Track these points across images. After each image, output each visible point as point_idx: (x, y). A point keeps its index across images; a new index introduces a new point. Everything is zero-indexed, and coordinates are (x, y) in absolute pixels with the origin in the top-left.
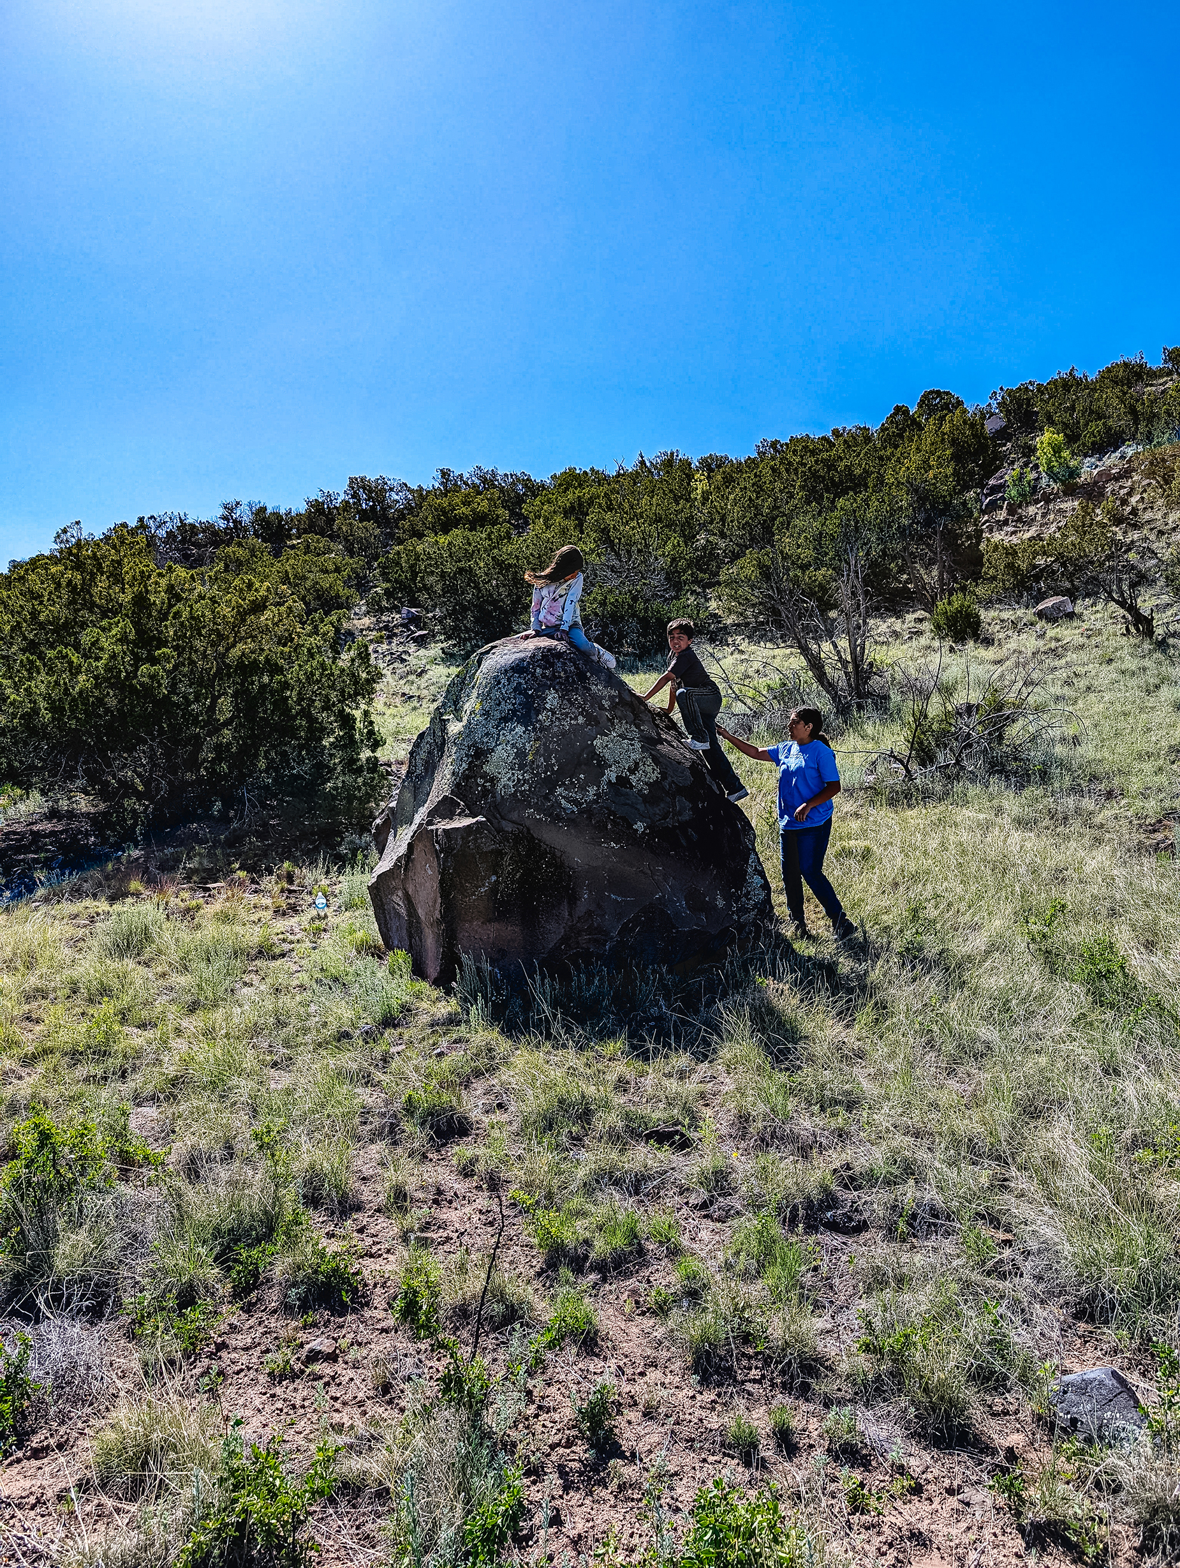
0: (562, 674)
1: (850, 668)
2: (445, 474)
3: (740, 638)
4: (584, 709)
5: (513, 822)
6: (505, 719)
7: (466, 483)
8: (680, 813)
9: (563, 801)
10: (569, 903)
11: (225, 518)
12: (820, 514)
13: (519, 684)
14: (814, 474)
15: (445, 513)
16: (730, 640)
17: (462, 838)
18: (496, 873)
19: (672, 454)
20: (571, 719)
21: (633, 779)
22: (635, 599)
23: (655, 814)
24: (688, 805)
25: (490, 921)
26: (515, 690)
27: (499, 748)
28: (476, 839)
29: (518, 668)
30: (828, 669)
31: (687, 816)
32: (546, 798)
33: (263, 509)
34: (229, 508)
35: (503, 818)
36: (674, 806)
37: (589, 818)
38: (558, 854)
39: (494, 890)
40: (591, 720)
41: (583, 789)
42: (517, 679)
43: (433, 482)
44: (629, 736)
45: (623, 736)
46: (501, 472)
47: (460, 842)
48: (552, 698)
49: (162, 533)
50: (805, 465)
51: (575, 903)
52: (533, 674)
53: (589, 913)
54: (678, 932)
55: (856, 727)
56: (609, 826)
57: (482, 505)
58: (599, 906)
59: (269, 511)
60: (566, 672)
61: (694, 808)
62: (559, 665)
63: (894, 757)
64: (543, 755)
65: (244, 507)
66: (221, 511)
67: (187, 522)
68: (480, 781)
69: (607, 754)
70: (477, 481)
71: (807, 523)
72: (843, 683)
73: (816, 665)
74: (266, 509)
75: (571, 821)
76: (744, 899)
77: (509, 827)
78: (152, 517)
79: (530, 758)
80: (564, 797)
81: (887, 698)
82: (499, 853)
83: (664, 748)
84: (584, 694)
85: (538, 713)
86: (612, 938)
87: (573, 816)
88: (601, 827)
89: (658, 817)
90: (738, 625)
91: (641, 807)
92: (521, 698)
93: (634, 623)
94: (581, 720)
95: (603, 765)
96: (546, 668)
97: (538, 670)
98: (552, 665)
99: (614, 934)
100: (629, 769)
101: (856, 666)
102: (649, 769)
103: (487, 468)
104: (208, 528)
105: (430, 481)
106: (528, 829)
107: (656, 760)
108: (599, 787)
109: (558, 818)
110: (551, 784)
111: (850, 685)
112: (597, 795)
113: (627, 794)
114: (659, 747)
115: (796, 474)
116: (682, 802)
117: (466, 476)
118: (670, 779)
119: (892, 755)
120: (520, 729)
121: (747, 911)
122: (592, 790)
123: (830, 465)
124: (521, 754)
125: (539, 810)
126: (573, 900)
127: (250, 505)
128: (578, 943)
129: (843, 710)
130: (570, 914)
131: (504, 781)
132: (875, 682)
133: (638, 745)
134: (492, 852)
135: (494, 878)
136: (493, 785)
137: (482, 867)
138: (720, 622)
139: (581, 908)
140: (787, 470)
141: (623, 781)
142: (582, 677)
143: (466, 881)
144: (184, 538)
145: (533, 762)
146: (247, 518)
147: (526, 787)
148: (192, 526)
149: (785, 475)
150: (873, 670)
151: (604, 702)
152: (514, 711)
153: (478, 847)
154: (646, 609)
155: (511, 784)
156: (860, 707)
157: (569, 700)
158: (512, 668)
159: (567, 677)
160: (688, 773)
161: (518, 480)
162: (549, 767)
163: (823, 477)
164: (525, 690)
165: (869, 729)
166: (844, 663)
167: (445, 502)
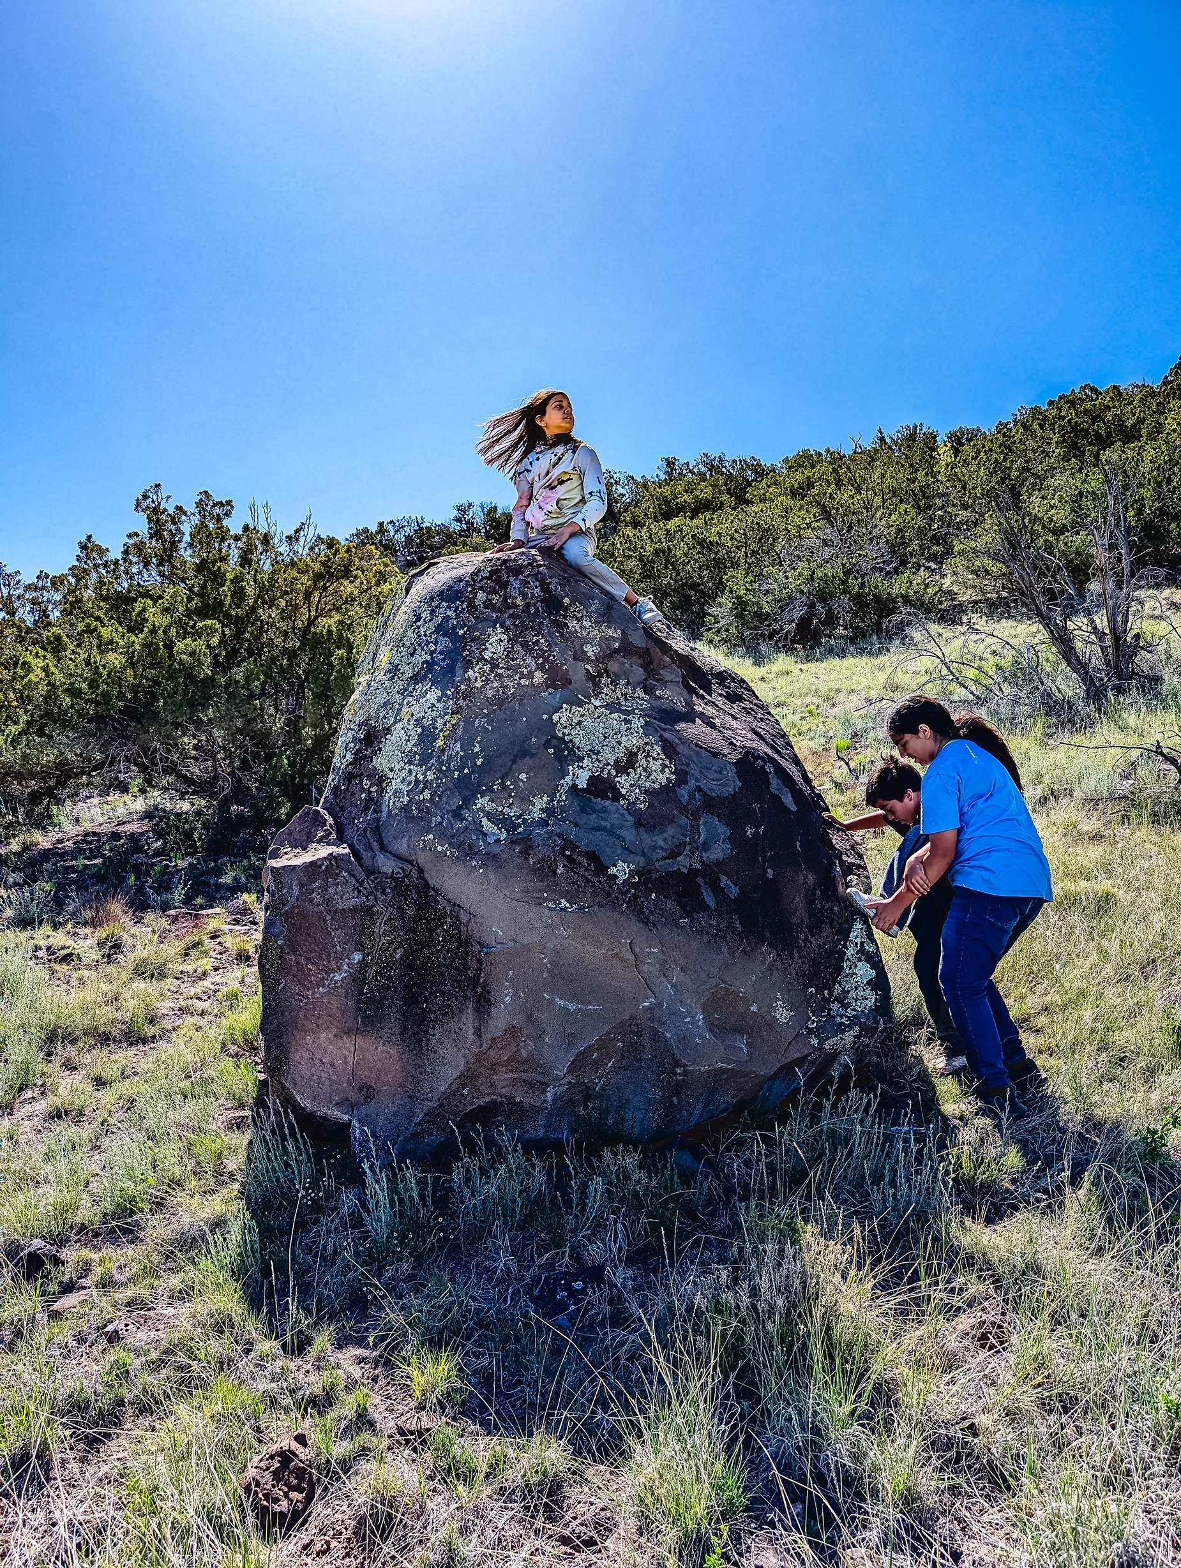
0: (519, 601)
1: (1108, 641)
2: (670, 463)
3: (976, 616)
4: (546, 659)
5: (399, 858)
6: (416, 678)
7: (692, 473)
8: (706, 847)
9: (485, 821)
10: (477, 1011)
11: (459, 520)
12: (1080, 470)
13: (447, 618)
14: (1076, 428)
15: (666, 502)
16: (964, 619)
17: (301, 886)
18: (360, 947)
19: (915, 427)
20: (522, 676)
21: (623, 782)
22: (848, 573)
23: (654, 848)
24: (723, 830)
25: (348, 1033)
26: (438, 628)
27: (399, 726)
28: (325, 888)
29: (449, 594)
30: (1079, 645)
31: (718, 852)
32: (457, 814)
33: (494, 509)
34: (462, 510)
35: (383, 848)
36: (695, 830)
37: (525, 853)
38: (464, 918)
39: (358, 978)
40: (557, 679)
41: (525, 799)
42: (445, 610)
43: (658, 472)
44: (628, 705)
45: (612, 707)
46: (729, 458)
47: (296, 891)
48: (496, 643)
49: (400, 537)
50: (1063, 418)
51: (488, 1012)
52: (471, 603)
53: (513, 1032)
54: (685, 1073)
55: (1112, 715)
56: (561, 870)
57: (706, 492)
58: (531, 1018)
59: (499, 511)
60: (524, 596)
61: (737, 839)
62: (516, 584)
63: (1162, 754)
64: (461, 738)
65: (476, 508)
66: (455, 513)
67: (424, 525)
68: (366, 783)
69: (579, 738)
70: (703, 469)
71: (1064, 483)
72: (1097, 661)
73: (1063, 640)
74: (496, 508)
75: (492, 860)
76: (835, 1006)
77: (386, 865)
78: (392, 522)
79: (439, 743)
80: (488, 815)
81: (1157, 679)
82: (368, 912)
83: (691, 730)
84: (550, 634)
85: (468, 665)
86: (557, 1079)
87: (497, 849)
88: (545, 871)
89: (660, 854)
90: (976, 602)
91: (629, 835)
92: (445, 642)
93: (845, 600)
94: (538, 677)
95: (566, 753)
96: (495, 592)
97: (481, 596)
98: (504, 585)
99: (561, 1071)
100: (617, 765)
101: (1116, 638)
102: (655, 766)
103: (714, 453)
104: (443, 530)
105: (654, 471)
106: (421, 871)
107: (669, 749)
108: (552, 797)
109: (471, 852)
110: (468, 789)
111: (1108, 664)
112: (550, 811)
113: (605, 810)
114: (682, 726)
115: (1053, 429)
116: (711, 827)
117: (692, 464)
118: (692, 783)
119: (1158, 751)
120: (434, 695)
121: (841, 1029)
122: (540, 803)
123: (1096, 418)
124: (427, 736)
125: (442, 835)
126: (484, 1003)
127: (482, 507)
128: (492, 1085)
129: (1095, 694)
130: (478, 1033)
131: (396, 784)
132: (1143, 660)
133: (638, 722)
134: (354, 910)
135: (357, 957)
136: (381, 791)
137: (338, 936)
138: (953, 600)
139: (500, 1018)
140: (1041, 426)
141: (601, 787)
142: (553, 605)
143: (308, 959)
144: (422, 542)
145: (443, 751)
146: (479, 519)
147: (427, 794)
148: (429, 529)
149: (1039, 432)
150: (1139, 644)
151: (588, 648)
152: (430, 664)
153: (329, 901)
154: (862, 586)
155: (405, 788)
156: (1120, 691)
157: (525, 645)
158: (441, 594)
159: (527, 605)
160: (731, 773)
161: (748, 465)
162: (468, 757)
163: (1087, 431)
164: (454, 627)
165: (1131, 719)
166: (1101, 636)
167: (666, 491)
